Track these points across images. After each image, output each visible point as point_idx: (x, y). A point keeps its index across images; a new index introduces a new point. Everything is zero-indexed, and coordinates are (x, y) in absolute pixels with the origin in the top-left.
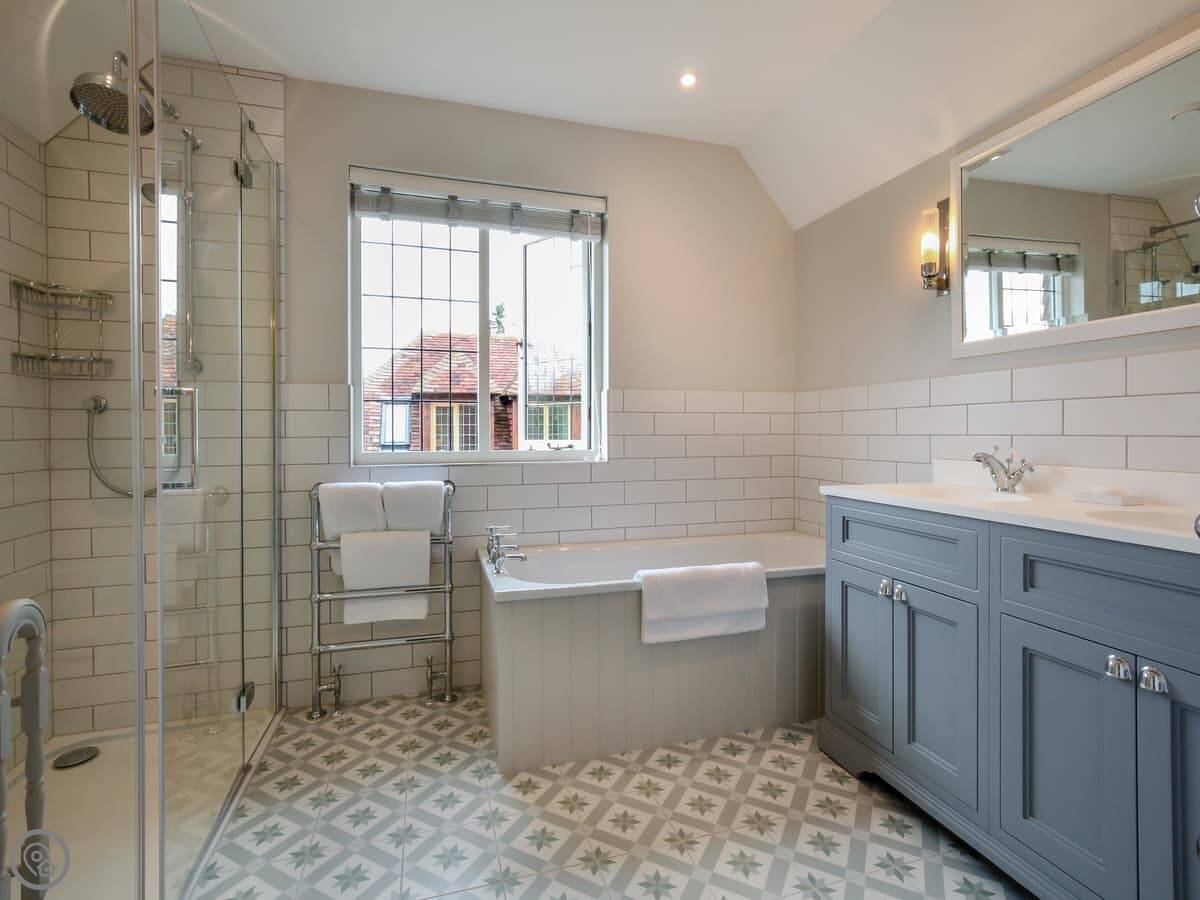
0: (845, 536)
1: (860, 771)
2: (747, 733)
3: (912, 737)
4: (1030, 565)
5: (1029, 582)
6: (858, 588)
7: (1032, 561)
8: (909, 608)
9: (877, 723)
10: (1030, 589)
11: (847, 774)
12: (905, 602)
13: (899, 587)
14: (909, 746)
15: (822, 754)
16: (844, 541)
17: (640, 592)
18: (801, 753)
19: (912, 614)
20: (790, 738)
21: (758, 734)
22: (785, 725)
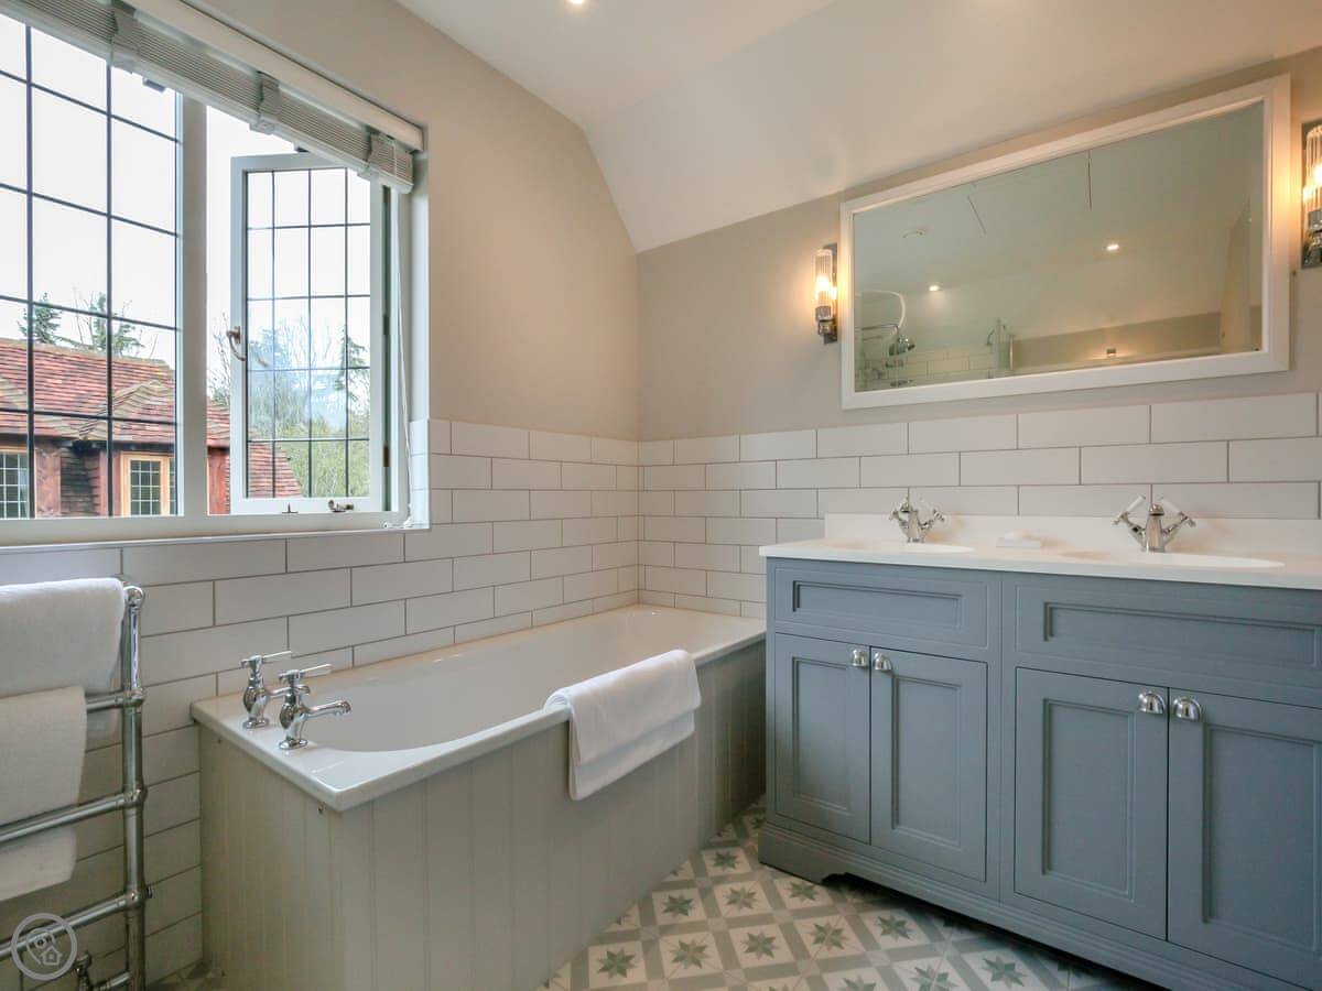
0: (796, 604)
1: (826, 875)
2: (675, 873)
3: (895, 819)
4: (1049, 612)
5: (1049, 631)
6: (814, 663)
7: (1051, 609)
8: (894, 676)
9: (847, 814)
10: (1049, 638)
11: (810, 884)
12: (888, 672)
13: (877, 656)
14: (896, 831)
15: (767, 868)
16: (794, 610)
17: (567, 725)
18: (746, 877)
19: (896, 682)
20: (723, 860)
21: (687, 872)
22: (708, 846)
